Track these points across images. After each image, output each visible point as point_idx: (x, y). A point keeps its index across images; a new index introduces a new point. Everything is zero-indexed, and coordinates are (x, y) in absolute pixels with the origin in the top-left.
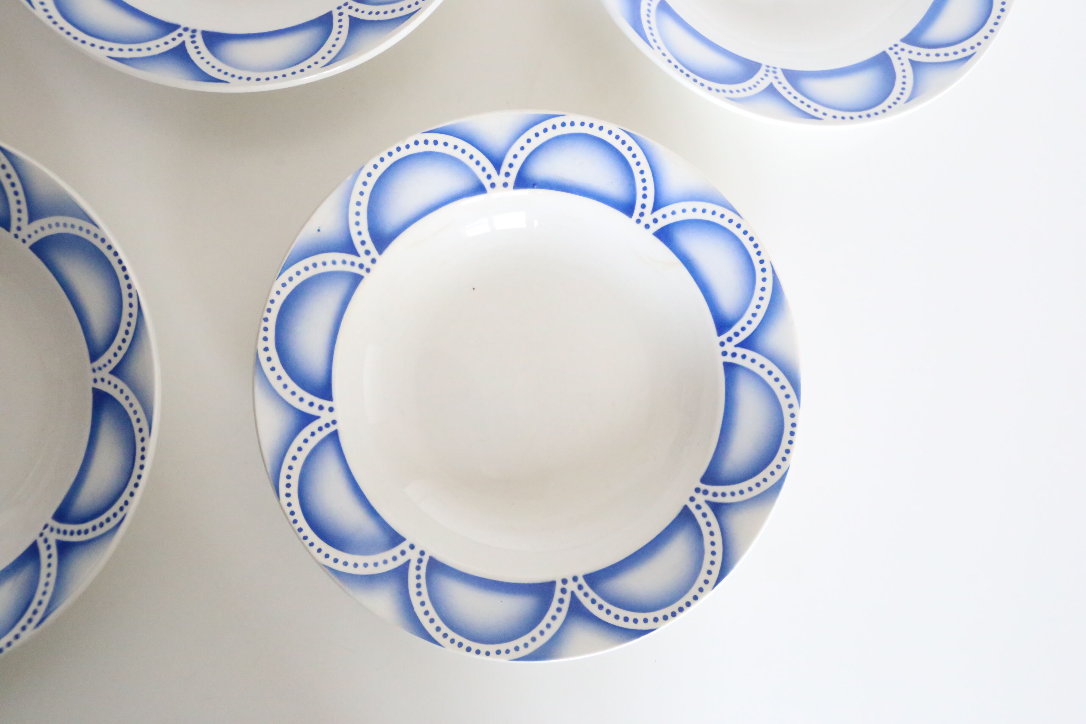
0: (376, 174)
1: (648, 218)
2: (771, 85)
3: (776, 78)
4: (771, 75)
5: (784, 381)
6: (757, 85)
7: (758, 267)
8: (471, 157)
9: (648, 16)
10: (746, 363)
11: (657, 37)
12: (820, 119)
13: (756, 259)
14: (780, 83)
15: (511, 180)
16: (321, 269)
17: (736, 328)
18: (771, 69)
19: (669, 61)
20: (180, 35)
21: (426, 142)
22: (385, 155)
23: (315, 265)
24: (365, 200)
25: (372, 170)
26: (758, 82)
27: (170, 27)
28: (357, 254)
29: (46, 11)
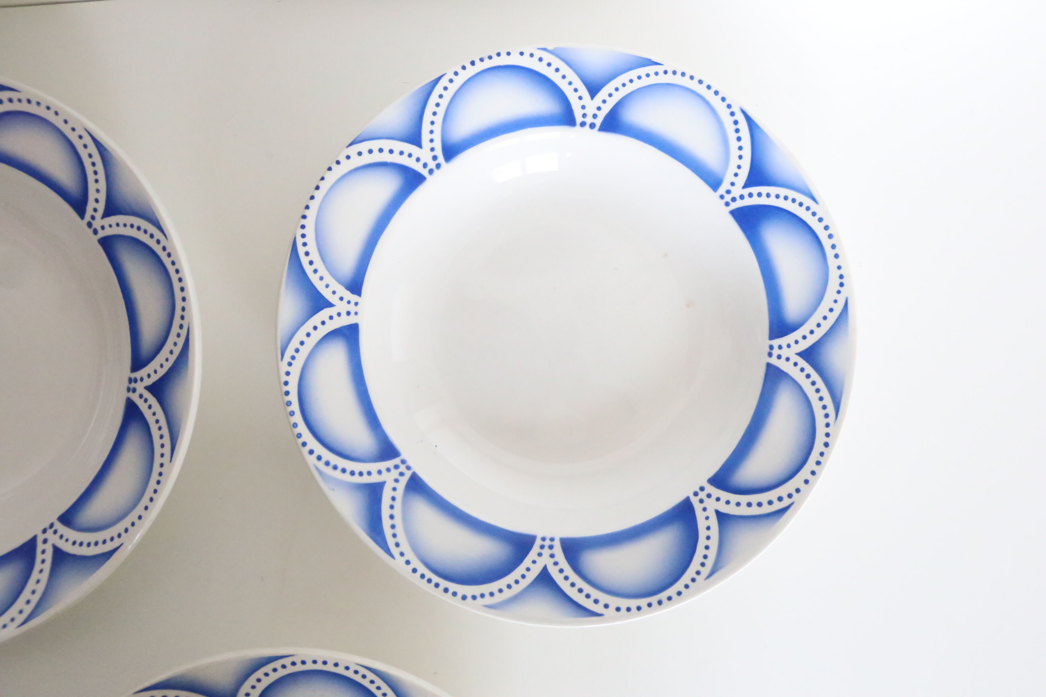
2: (545, 569)
3: (552, 556)
4: (546, 552)
6: (526, 573)
9: (392, 507)
11: (401, 538)
12: (601, 615)
14: (556, 564)
18: (547, 544)
19: (414, 570)
26: (528, 569)
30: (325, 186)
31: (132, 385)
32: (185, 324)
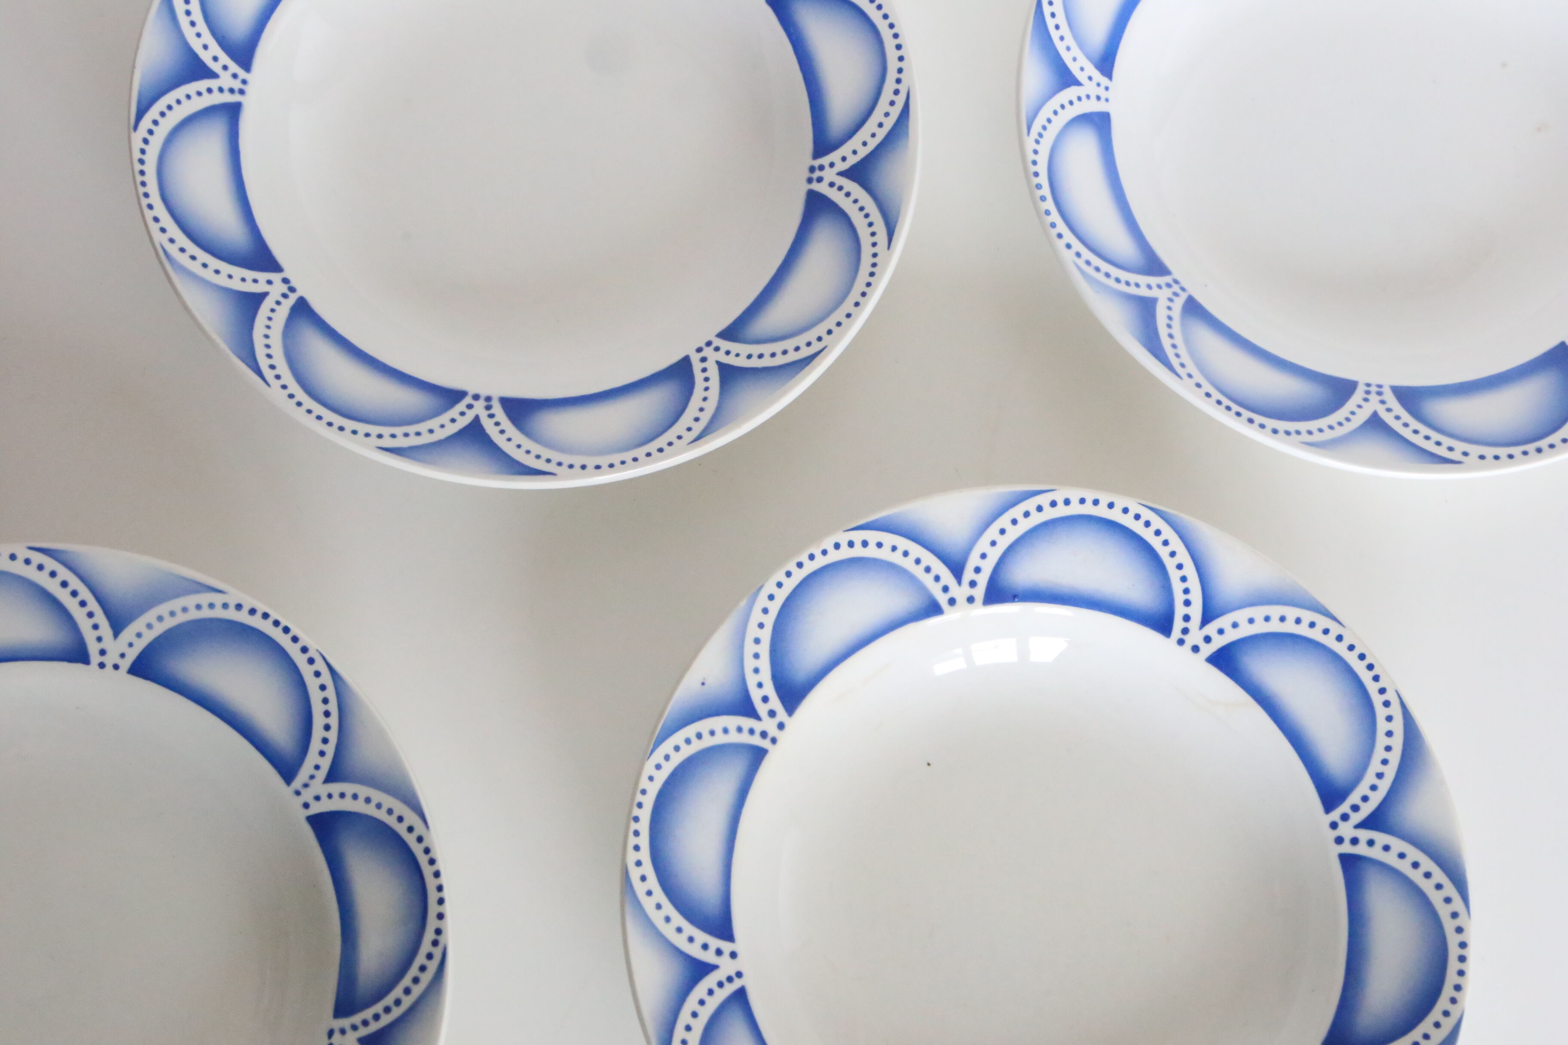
0: (781, 596)
1: (1195, 636)
2: (1375, 415)
3: (1383, 402)
4: (1374, 398)
5: (1439, 876)
6: (1351, 417)
7: (1377, 700)
8: (918, 561)
9: (1169, 326)
10: (1375, 853)
11: (1186, 358)
12: (1459, 462)
13: (1372, 688)
14: (1389, 410)
15: (979, 592)
16: (708, 742)
17: (1354, 798)
18: (1374, 389)
19: (1208, 395)
20: (470, 407)
21: (851, 544)
22: (792, 566)
23: (699, 736)
24: (766, 635)
25: (774, 590)
26: (1353, 413)
27: (453, 396)
28: (758, 718)
29: (284, 387)
31: (817, 174)
32: (903, 88)
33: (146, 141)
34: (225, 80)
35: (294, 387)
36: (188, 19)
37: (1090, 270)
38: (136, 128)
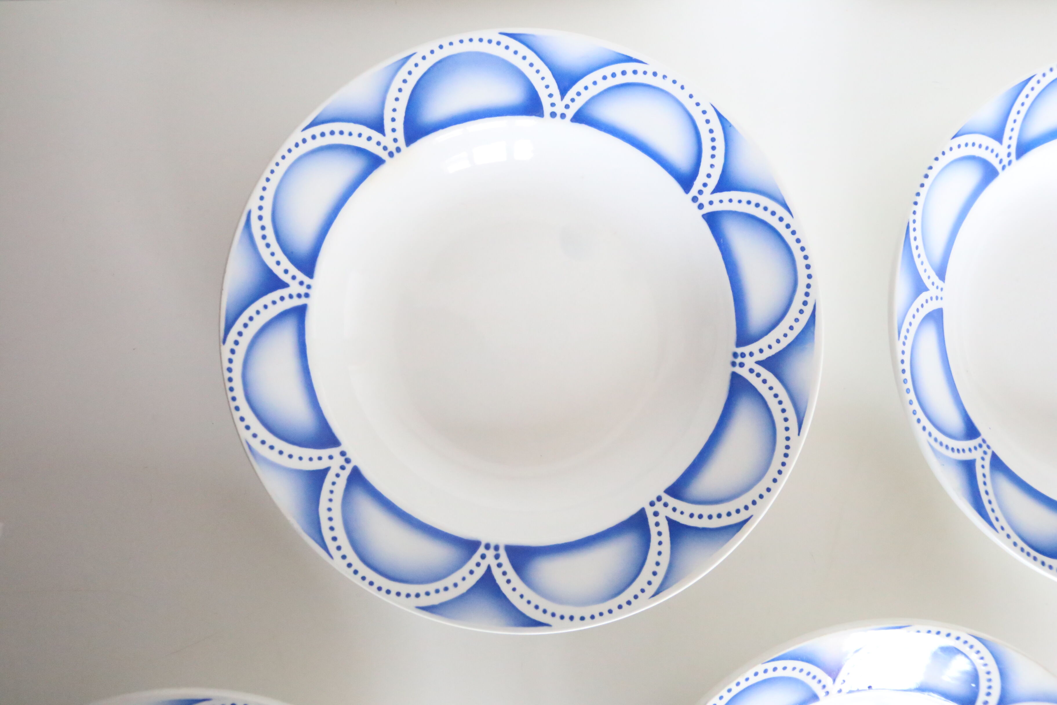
11: (999, 513)
19: (1015, 544)
20: (483, 557)
27: (470, 547)
29: (344, 557)
30: (932, 174)
31: (739, 360)
32: (810, 300)
33: (233, 352)
34: (294, 288)
35: (352, 557)
36: (264, 242)
37: (937, 446)
38: (224, 342)
